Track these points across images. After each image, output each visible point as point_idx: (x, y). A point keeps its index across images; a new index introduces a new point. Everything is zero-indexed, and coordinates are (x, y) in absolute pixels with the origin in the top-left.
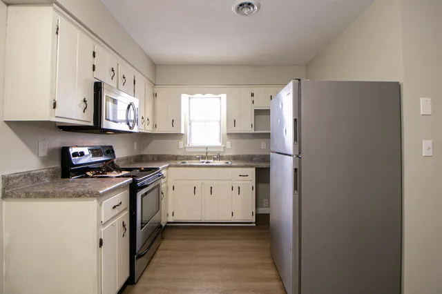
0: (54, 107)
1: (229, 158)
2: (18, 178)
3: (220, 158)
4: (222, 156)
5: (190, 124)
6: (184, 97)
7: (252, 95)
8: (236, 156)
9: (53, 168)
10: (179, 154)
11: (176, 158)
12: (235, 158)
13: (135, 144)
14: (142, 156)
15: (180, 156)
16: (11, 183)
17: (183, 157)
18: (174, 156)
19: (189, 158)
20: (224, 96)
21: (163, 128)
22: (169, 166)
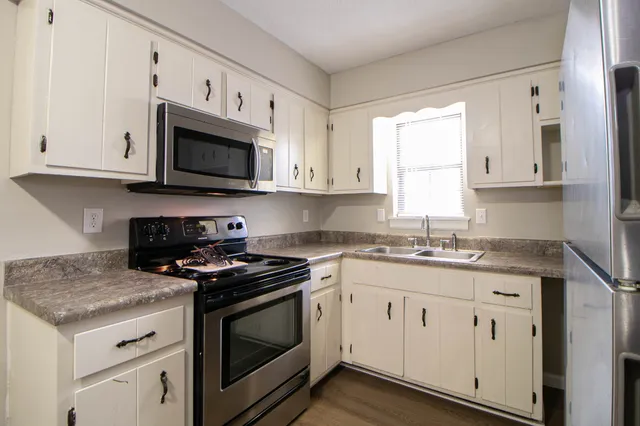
0: (43, 150)
1: (481, 245)
2: (31, 266)
3: (457, 243)
4: (465, 241)
5: (400, 175)
6: (379, 123)
7: (535, 91)
8: (500, 241)
9: (110, 252)
10: (378, 233)
11: (371, 239)
12: (497, 246)
13: (306, 212)
14: (320, 234)
15: (379, 236)
16: (15, 274)
17: (383, 237)
18: (369, 235)
19: (395, 242)
20: (460, 107)
21: (344, 185)
22: (342, 256)
